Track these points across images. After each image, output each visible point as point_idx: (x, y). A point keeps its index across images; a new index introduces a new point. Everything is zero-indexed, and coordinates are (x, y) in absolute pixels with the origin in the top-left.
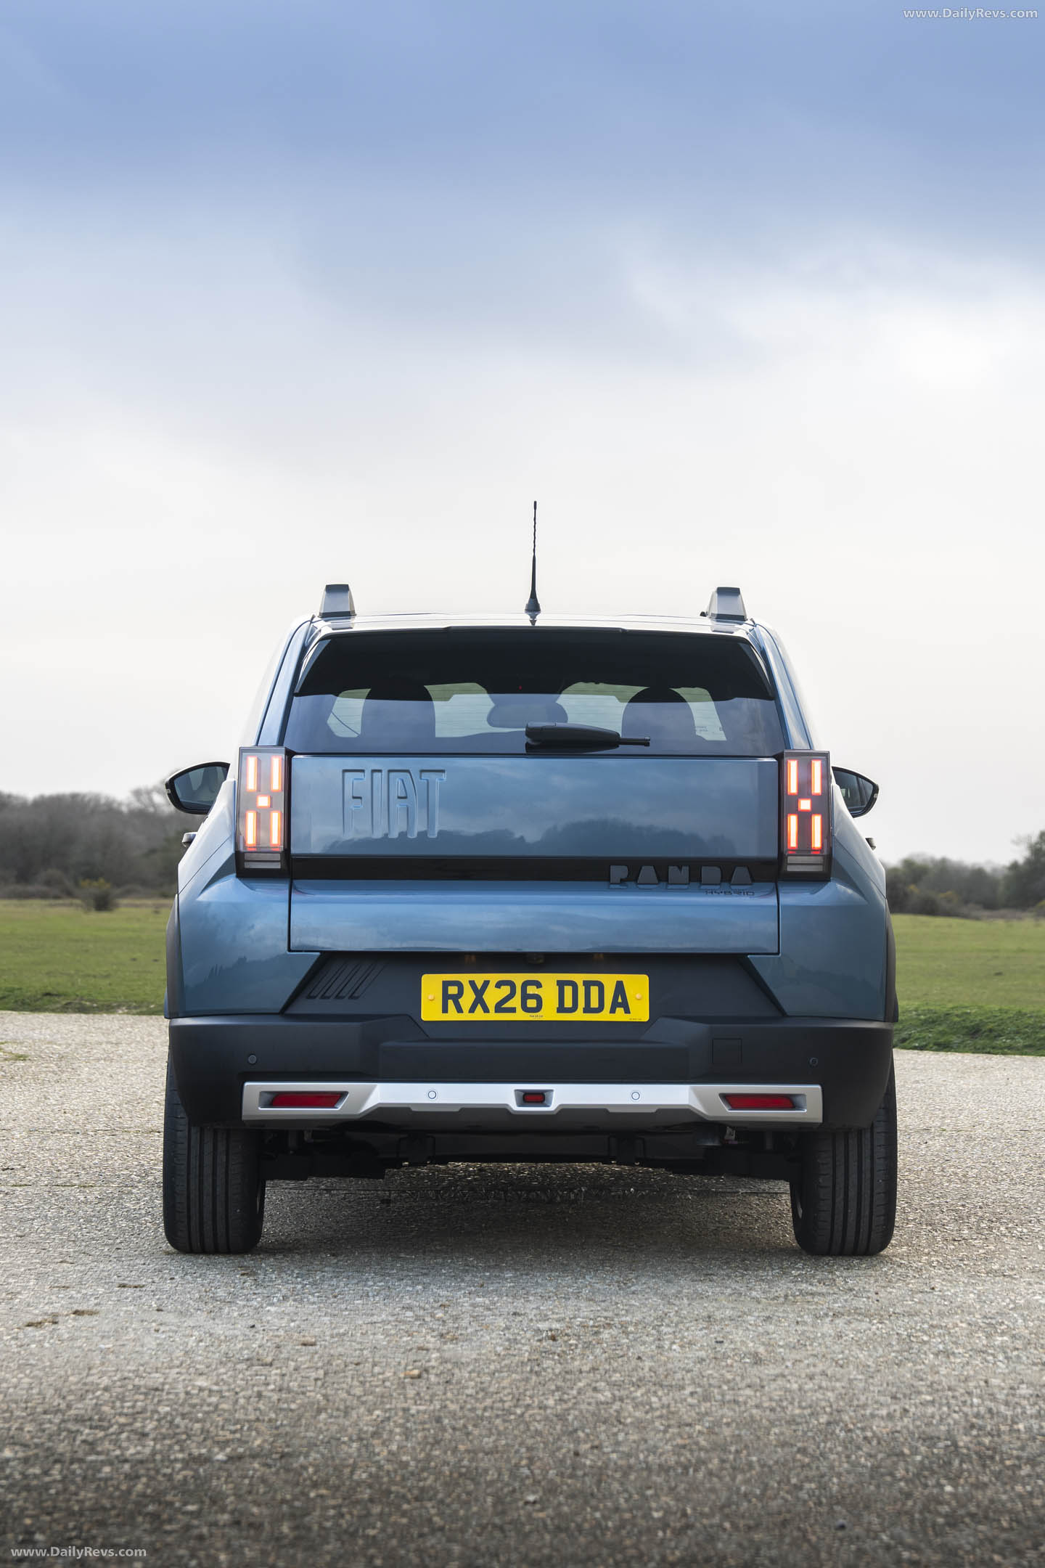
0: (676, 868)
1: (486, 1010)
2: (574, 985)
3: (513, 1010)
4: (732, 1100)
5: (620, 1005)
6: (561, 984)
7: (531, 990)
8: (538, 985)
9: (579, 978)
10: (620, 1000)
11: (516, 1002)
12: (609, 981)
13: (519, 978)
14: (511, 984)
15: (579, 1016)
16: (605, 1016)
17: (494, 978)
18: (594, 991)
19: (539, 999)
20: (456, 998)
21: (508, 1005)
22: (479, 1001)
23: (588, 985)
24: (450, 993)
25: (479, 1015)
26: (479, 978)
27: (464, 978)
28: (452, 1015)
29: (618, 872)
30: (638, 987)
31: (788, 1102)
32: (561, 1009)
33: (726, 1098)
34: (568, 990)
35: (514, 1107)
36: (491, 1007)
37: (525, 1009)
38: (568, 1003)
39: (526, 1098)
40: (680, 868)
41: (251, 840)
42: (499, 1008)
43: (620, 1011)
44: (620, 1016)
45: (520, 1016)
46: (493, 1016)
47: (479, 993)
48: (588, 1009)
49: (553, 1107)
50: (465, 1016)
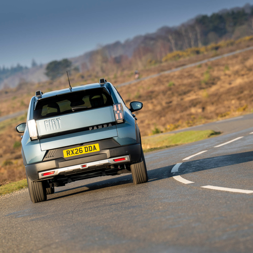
7: (80, 149)
9: (88, 146)
10: (95, 148)
11: (78, 152)
12: (92, 146)
13: (78, 148)
15: (89, 152)
16: (93, 151)
17: (74, 149)
18: (90, 148)
19: (82, 150)
22: (73, 153)
24: (68, 152)
25: (73, 155)
26: (72, 149)
27: (70, 150)
28: (69, 156)
29: (91, 129)
30: (97, 145)
31: (124, 159)
33: (114, 160)
34: (86, 148)
35: (81, 168)
37: (80, 152)
38: (87, 150)
39: (83, 166)
40: (100, 126)
41: (32, 135)
42: (76, 153)
44: (95, 151)
45: (80, 154)
46: (75, 155)
47: (72, 152)
49: (87, 167)
50: (71, 156)
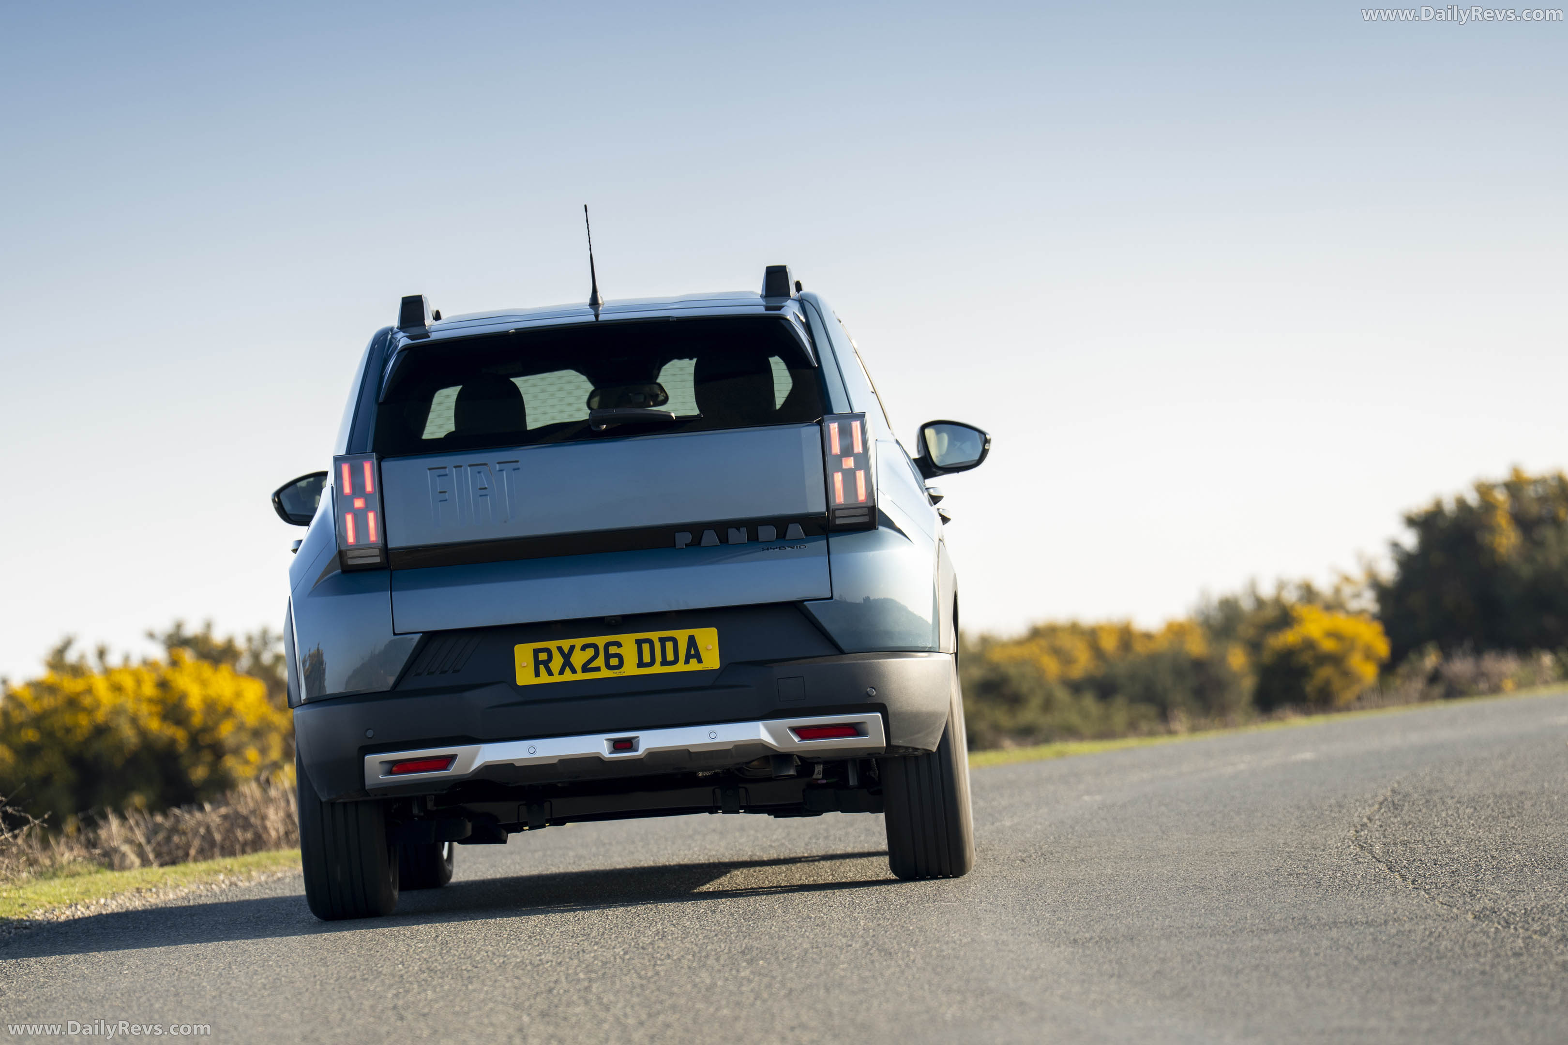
0: (734, 529)
1: (574, 671)
2: (651, 642)
3: (598, 669)
4: (802, 732)
5: (693, 657)
6: (639, 643)
7: (613, 650)
8: (619, 645)
9: (655, 636)
10: (693, 652)
11: (600, 662)
12: (682, 636)
13: (601, 641)
14: (595, 646)
15: (657, 669)
16: (680, 667)
17: (579, 642)
18: (669, 645)
19: (620, 657)
20: (546, 663)
21: (593, 665)
22: (567, 663)
23: (663, 641)
24: (540, 659)
25: (568, 676)
26: (566, 644)
27: (552, 645)
28: (544, 679)
29: (683, 539)
30: (708, 639)
31: (854, 730)
32: (641, 664)
33: (797, 731)
34: (646, 647)
35: (607, 755)
36: (579, 668)
37: (609, 667)
38: (647, 659)
39: (617, 746)
40: (738, 529)
41: (351, 539)
42: (585, 668)
43: (693, 661)
44: (694, 666)
45: (605, 673)
46: (580, 676)
47: (567, 657)
48: (664, 663)
49: (641, 751)
50: (556, 678)
